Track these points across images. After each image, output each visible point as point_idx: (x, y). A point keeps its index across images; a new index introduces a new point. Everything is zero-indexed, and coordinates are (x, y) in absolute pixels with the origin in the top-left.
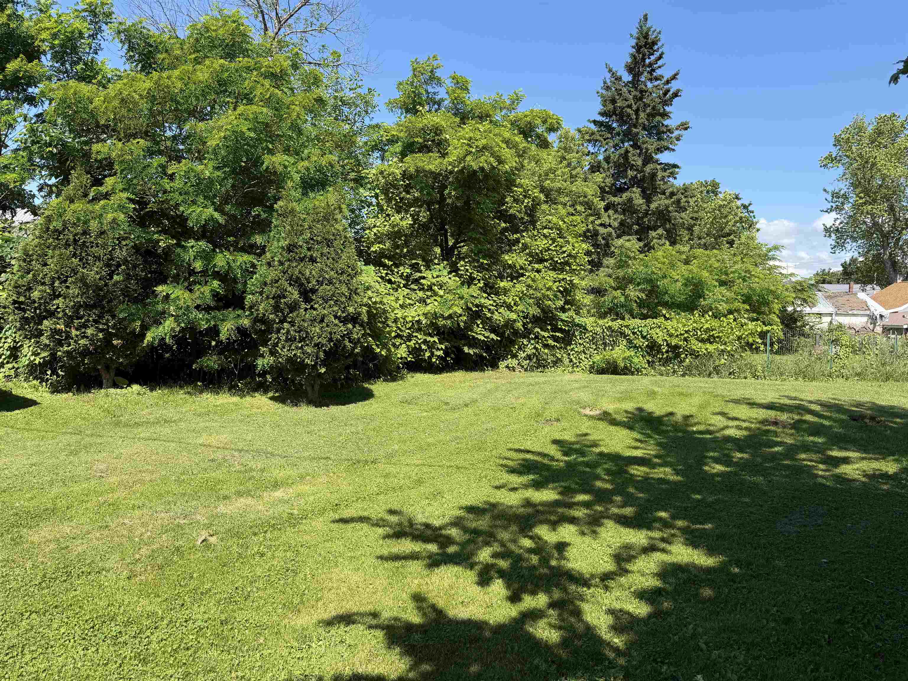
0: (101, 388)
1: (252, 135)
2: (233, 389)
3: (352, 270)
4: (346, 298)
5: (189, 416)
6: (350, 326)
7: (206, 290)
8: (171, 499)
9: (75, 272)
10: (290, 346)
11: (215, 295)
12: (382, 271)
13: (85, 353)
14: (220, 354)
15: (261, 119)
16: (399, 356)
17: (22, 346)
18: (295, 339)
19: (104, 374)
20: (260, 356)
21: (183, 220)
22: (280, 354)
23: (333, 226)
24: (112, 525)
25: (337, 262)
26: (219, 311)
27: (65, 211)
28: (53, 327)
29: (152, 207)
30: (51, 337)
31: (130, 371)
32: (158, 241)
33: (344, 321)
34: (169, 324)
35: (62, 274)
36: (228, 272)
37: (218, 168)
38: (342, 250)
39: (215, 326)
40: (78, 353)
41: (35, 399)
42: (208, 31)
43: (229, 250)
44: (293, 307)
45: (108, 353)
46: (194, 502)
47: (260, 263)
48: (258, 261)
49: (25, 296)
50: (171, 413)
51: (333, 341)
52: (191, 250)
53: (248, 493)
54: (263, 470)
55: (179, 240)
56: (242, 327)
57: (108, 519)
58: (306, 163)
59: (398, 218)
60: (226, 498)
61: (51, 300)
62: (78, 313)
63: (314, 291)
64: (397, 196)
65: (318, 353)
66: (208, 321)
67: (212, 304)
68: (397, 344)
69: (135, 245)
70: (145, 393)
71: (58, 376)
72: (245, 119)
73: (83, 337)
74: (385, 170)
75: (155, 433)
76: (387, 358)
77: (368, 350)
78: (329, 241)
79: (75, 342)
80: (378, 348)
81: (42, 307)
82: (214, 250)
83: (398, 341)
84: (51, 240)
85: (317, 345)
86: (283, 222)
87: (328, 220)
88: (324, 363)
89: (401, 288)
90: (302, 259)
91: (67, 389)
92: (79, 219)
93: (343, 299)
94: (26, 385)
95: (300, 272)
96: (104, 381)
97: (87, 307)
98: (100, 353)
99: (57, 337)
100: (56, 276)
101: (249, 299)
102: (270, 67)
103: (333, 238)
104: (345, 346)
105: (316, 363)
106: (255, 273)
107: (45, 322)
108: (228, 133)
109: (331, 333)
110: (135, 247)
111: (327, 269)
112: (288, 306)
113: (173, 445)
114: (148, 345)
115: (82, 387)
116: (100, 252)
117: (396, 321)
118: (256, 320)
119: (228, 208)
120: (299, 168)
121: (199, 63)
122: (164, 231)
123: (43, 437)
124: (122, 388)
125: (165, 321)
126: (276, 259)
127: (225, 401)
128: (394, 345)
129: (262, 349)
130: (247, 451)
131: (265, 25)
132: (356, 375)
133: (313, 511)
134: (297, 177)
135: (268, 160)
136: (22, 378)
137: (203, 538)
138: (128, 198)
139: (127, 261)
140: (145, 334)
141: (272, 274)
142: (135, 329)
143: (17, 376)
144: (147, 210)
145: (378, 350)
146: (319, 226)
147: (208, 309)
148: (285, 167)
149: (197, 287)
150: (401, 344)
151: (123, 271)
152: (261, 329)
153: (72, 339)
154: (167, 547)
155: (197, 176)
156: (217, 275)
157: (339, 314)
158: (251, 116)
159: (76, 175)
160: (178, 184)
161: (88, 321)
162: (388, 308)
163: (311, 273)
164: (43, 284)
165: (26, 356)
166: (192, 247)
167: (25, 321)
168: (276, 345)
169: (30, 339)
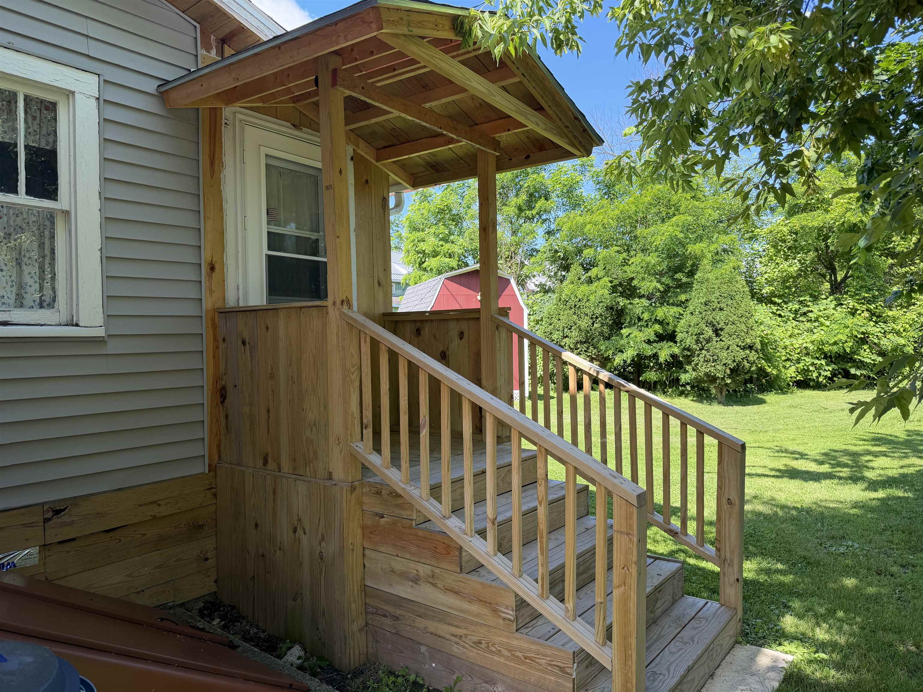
4: (745, 333)
6: (748, 352)
7: (651, 331)
9: (575, 323)
10: (707, 365)
11: (657, 334)
12: (773, 308)
14: (655, 371)
16: (789, 376)
18: (710, 360)
20: (683, 372)
21: (635, 289)
22: (700, 370)
25: (738, 309)
26: (659, 343)
32: (619, 302)
33: (744, 348)
34: (629, 353)
36: (664, 319)
39: (656, 353)
43: (665, 306)
44: (708, 341)
48: (684, 311)
51: (736, 362)
52: (638, 306)
55: (631, 300)
56: (674, 353)
59: (785, 266)
63: (722, 329)
65: (725, 370)
66: (651, 350)
67: (655, 339)
76: (779, 377)
77: (761, 369)
78: (732, 296)
80: (770, 368)
83: (788, 364)
85: (725, 364)
86: (701, 286)
87: (731, 283)
88: (730, 376)
90: (714, 310)
95: (713, 318)
100: (565, 326)
101: (679, 336)
104: (744, 366)
105: (724, 376)
106: (682, 319)
110: (606, 307)
112: (705, 340)
118: (684, 349)
119: (664, 279)
122: (623, 296)
126: (697, 310)
129: (687, 367)
132: (752, 388)
135: (691, 248)
139: (602, 315)
140: (614, 358)
146: (725, 287)
147: (649, 342)
148: (702, 251)
150: (790, 366)
151: (600, 321)
152: (687, 355)
155: (646, 263)
157: (740, 344)
162: (778, 338)
163: (720, 318)
164: (559, 330)
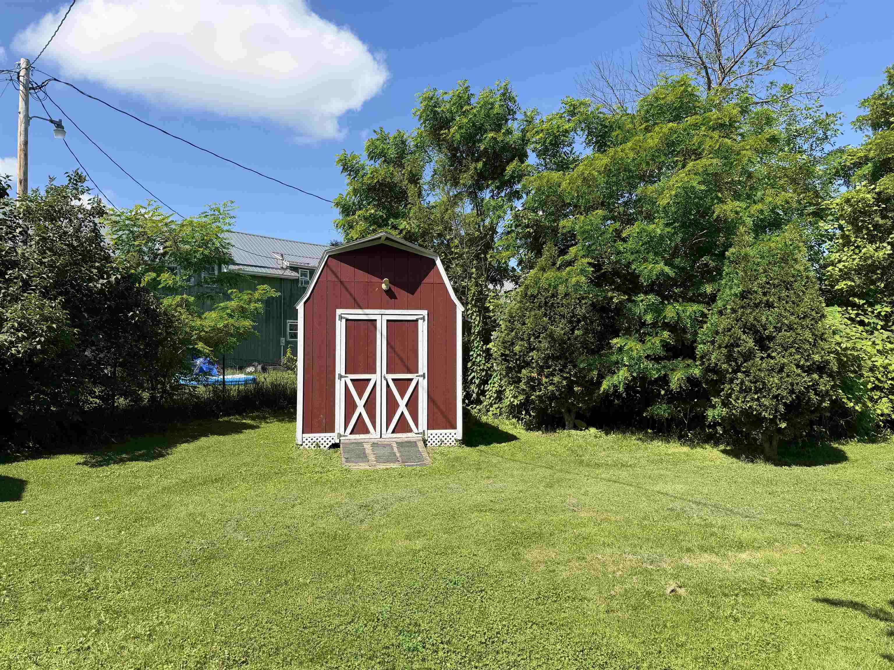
0: (564, 429)
1: (703, 187)
2: (682, 438)
3: (817, 313)
4: (810, 344)
5: (643, 462)
6: (815, 376)
7: (657, 341)
8: (636, 542)
9: (545, 329)
10: (745, 397)
11: (665, 345)
12: (851, 312)
13: (552, 397)
14: (668, 403)
15: (711, 170)
16: (879, 412)
17: (505, 390)
18: (751, 390)
19: (566, 417)
20: (709, 407)
21: (634, 277)
22: (734, 406)
23: (793, 267)
24: (589, 558)
25: (798, 305)
26: (669, 360)
27: (540, 279)
28: (529, 375)
29: (607, 268)
30: (527, 383)
31: (588, 415)
32: (612, 298)
33: (809, 371)
34: (623, 374)
35: (536, 331)
36: (677, 322)
37: (667, 225)
38: (804, 292)
39: (666, 375)
40: (547, 397)
41: (515, 434)
42: (657, 100)
43: (678, 301)
44: (748, 356)
45: (570, 399)
46: (659, 550)
47: (711, 312)
48: (709, 310)
49: (509, 350)
50: (625, 457)
51: (795, 393)
52: (641, 304)
53: (711, 550)
54: (724, 528)
55: (630, 295)
56: (693, 377)
57: (583, 551)
58: (760, 206)
59: (871, 249)
60: (689, 550)
61: (528, 352)
62: (548, 364)
63: (771, 338)
64: (869, 224)
65: (777, 405)
66: (659, 370)
67: (663, 353)
68: (875, 397)
69: (593, 303)
70: (600, 437)
71: (530, 416)
72: (695, 174)
73: (551, 384)
74: (853, 198)
75: (614, 475)
76: (864, 415)
77: (837, 404)
78: (788, 283)
79: (545, 388)
80: (851, 402)
81: (522, 359)
82: (662, 303)
83: (876, 395)
84: (528, 304)
85: (776, 397)
86: (735, 268)
87: (786, 261)
88: (784, 418)
89: (877, 330)
90: (757, 306)
91: (538, 428)
92: (550, 285)
93: (807, 346)
94: (507, 422)
95: (755, 319)
96: (567, 423)
97: (554, 358)
98: (563, 398)
99: (532, 383)
100: (532, 333)
101: (700, 348)
102: (719, 119)
103: (792, 279)
104: (809, 398)
105: (775, 417)
106: (706, 322)
107: (524, 371)
108: (679, 190)
109: (792, 384)
110: (593, 305)
111: (787, 314)
112: (742, 355)
113: (632, 489)
114: (603, 392)
115: (549, 427)
116: (564, 311)
117: (872, 369)
118: (708, 370)
119: (677, 261)
120: (752, 212)
121: (650, 131)
122: (618, 289)
123: (525, 468)
124: (581, 430)
125: (618, 370)
126: (729, 307)
127: (676, 450)
128: (871, 399)
129: (714, 400)
130: (705, 504)
131: (709, 79)
132: (821, 432)
133: (788, 583)
134: (749, 221)
135: (718, 210)
136: (504, 416)
137: (672, 588)
138: (588, 263)
139: (585, 316)
140: (602, 382)
141: (724, 323)
142: (593, 378)
143: (501, 414)
144: (603, 271)
145: (852, 404)
146: (776, 269)
147: (657, 359)
148: (737, 213)
149: (648, 338)
150: (880, 398)
151: (583, 326)
152: (712, 380)
153: (543, 385)
154: (638, 590)
155: (649, 235)
156: (666, 326)
157: (802, 363)
158: (701, 170)
159: (547, 248)
160: (630, 244)
161: (555, 370)
162: (864, 355)
163: (767, 319)
164: (522, 340)
165: (507, 398)
166: (642, 301)
167: (509, 369)
168: (729, 396)
169: (512, 384)
